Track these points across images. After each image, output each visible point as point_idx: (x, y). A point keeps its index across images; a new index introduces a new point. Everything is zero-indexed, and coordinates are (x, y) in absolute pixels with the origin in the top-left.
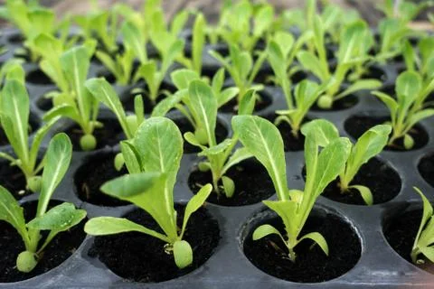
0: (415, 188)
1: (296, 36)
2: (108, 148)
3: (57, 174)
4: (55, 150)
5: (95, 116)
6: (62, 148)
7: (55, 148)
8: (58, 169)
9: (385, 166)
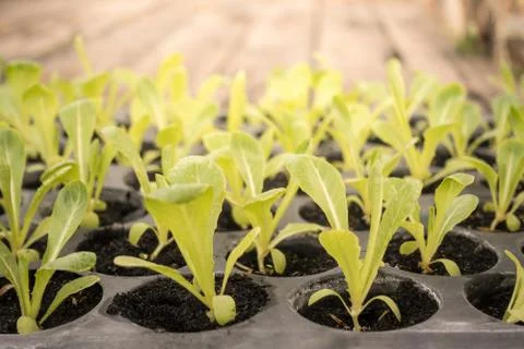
0: (507, 252)
1: (372, 106)
2: (117, 226)
3: (66, 229)
4: (65, 201)
5: (98, 193)
6: (75, 199)
7: (66, 199)
8: (69, 223)
9: (480, 246)
